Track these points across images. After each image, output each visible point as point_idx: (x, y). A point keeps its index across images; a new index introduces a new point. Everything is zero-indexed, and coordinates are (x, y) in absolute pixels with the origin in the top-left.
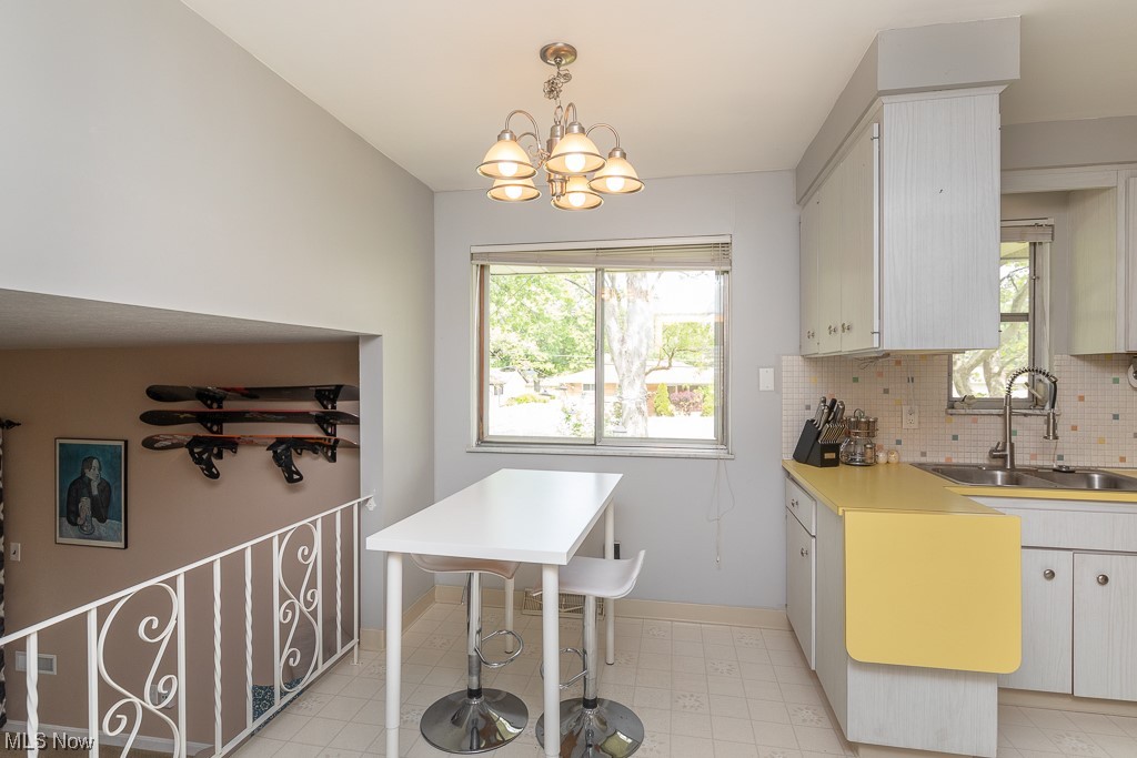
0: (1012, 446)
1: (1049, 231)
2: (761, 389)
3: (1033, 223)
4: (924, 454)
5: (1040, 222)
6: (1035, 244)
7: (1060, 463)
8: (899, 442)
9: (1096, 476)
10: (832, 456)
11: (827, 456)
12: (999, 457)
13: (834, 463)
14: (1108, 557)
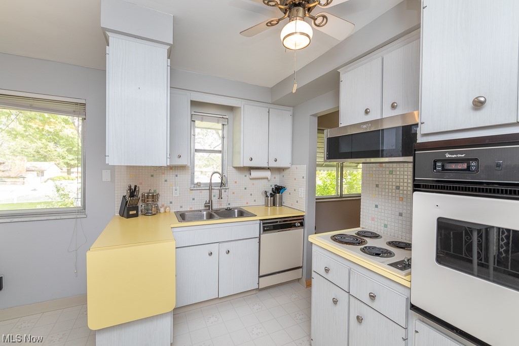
0: (212, 201)
1: (227, 120)
2: (104, 180)
3: (221, 116)
4: (181, 207)
5: (224, 117)
6: (224, 125)
7: (229, 206)
8: (171, 203)
9: (236, 210)
10: (135, 212)
11: (131, 213)
12: (207, 206)
13: (136, 215)
14: (230, 243)
